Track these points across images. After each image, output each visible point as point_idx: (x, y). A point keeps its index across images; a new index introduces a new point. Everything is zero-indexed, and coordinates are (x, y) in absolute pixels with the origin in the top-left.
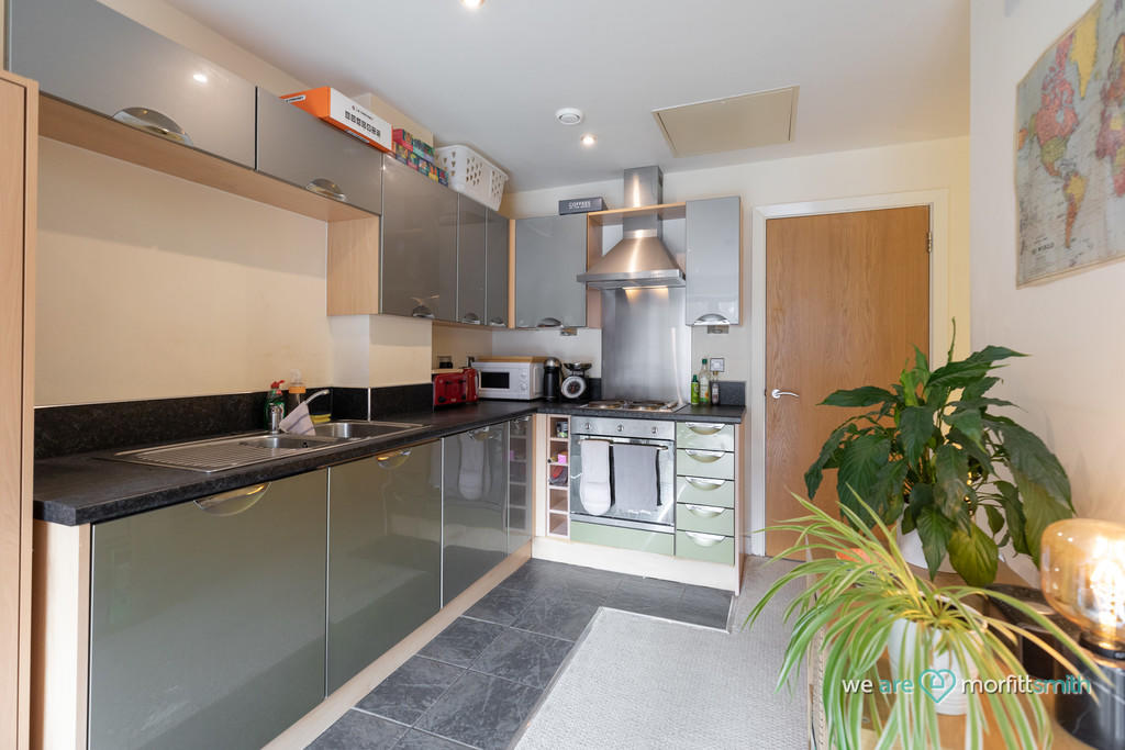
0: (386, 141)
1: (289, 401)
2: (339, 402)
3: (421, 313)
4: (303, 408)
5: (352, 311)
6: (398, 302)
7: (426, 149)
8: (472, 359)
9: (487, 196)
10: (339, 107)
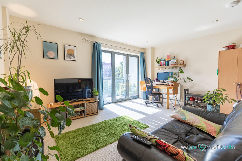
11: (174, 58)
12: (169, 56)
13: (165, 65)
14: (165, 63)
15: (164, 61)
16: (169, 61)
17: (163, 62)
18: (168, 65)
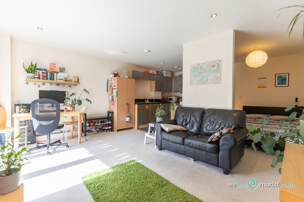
0: (156, 73)
1: (147, 100)
2: (151, 100)
3: (160, 91)
4: (148, 100)
5: (152, 91)
6: (157, 90)
7: (160, 72)
8: (168, 97)
9: (169, 75)
10: (151, 72)
11: (62, 70)
12: (53, 65)
13: (45, 78)
14: (47, 75)
15: (43, 71)
16: (55, 74)
17: (42, 73)
18: (53, 80)
